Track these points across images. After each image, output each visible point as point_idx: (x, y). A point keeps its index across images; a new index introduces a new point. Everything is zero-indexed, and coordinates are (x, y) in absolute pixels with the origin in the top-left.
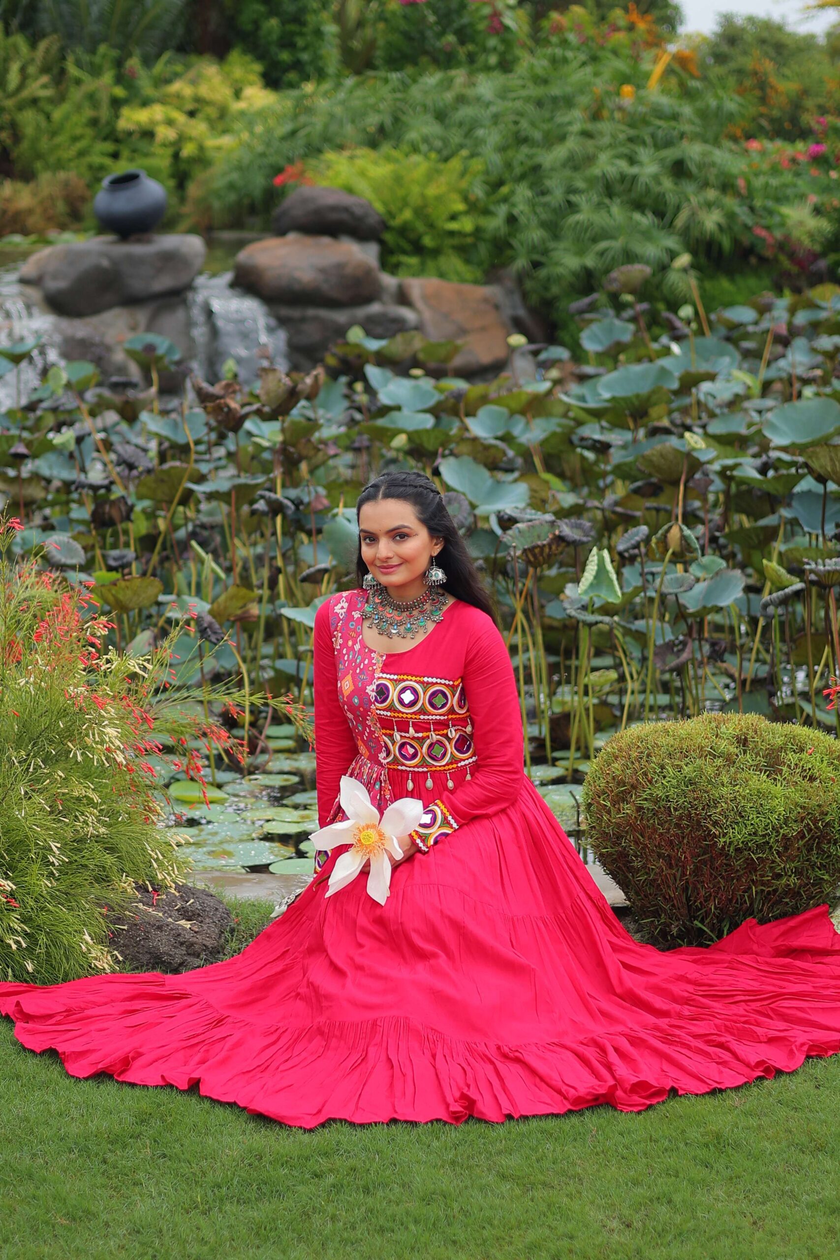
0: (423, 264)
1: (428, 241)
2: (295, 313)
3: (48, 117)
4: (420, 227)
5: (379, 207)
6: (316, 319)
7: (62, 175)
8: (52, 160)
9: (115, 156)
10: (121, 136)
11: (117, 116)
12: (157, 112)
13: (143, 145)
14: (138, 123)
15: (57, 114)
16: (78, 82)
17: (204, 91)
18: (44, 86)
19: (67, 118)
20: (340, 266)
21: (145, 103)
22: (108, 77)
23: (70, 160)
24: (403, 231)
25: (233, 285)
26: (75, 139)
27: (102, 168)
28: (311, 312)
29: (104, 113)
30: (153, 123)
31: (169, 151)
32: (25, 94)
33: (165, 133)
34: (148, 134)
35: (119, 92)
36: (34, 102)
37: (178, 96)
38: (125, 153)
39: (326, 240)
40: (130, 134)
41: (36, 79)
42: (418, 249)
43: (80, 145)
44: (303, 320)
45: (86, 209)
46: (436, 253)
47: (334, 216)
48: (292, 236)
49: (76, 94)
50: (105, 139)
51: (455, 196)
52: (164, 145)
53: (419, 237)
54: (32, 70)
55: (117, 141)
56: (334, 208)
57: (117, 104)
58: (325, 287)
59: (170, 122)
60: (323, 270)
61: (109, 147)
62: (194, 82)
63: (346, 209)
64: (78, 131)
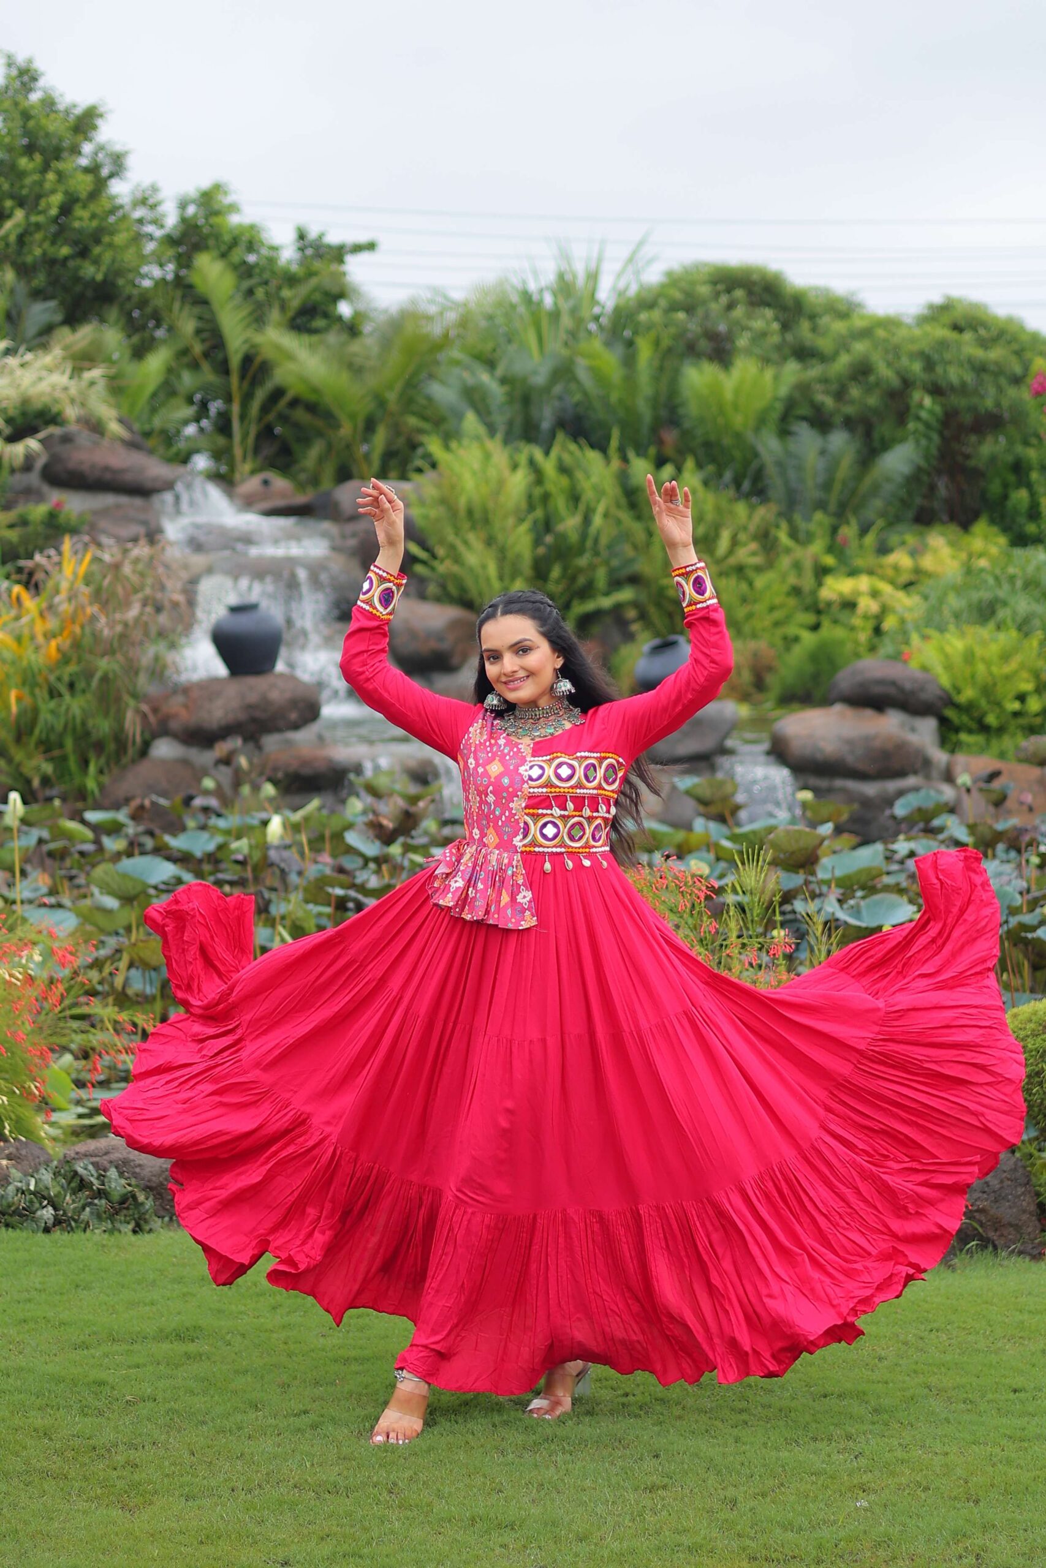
0: (988, 741)
1: (991, 719)
2: (823, 783)
3: (751, 584)
4: (983, 703)
5: (945, 681)
6: (844, 790)
7: (752, 645)
8: (747, 629)
9: (815, 627)
10: (822, 606)
11: (820, 584)
12: (863, 583)
13: (843, 616)
14: (841, 594)
15: (760, 581)
16: (788, 551)
17: (927, 562)
18: (754, 554)
19: (768, 587)
20: (867, 739)
21: (853, 573)
22: (817, 547)
23: (764, 630)
24: (968, 708)
25: (769, 753)
26: (772, 609)
27: (796, 639)
28: (839, 783)
29: (807, 582)
30: (858, 593)
31: (870, 625)
32: (732, 561)
33: (867, 605)
34: (850, 605)
35: (829, 560)
36: (740, 570)
37: (896, 568)
38: (826, 623)
39: (869, 713)
40: (829, 604)
41: (745, 545)
42: (984, 728)
43: (778, 615)
44: (830, 791)
45: (770, 679)
46: (1001, 730)
47: (877, 690)
48: (838, 708)
49: (785, 562)
50: (807, 609)
51: (1025, 675)
52: (866, 617)
53: (984, 714)
54: (742, 537)
55: (819, 612)
56: (881, 682)
57: (822, 572)
58: (850, 760)
59: (875, 594)
60: (850, 742)
61: (810, 618)
62: (914, 553)
63: (893, 683)
64: (777, 600)
